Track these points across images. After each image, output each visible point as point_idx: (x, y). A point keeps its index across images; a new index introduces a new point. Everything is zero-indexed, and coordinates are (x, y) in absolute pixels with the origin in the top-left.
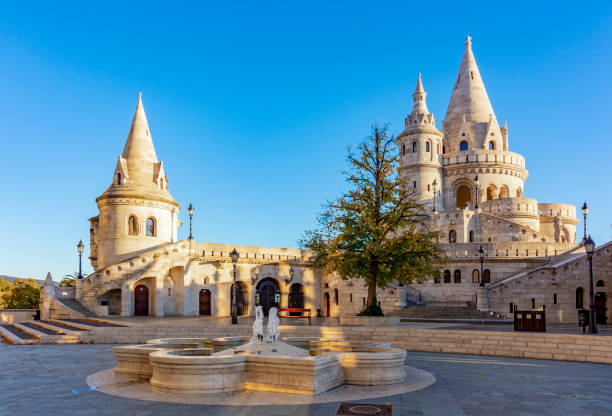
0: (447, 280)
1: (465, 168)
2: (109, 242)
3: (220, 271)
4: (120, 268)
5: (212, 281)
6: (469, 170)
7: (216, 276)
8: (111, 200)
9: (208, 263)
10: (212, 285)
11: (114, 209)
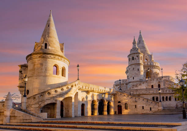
0: (167, 100)
1: (150, 66)
2: (42, 77)
3: (88, 95)
4: (56, 91)
5: (85, 100)
6: (151, 67)
7: (87, 97)
8: (44, 55)
9: (84, 91)
10: (85, 101)
11: (46, 60)
